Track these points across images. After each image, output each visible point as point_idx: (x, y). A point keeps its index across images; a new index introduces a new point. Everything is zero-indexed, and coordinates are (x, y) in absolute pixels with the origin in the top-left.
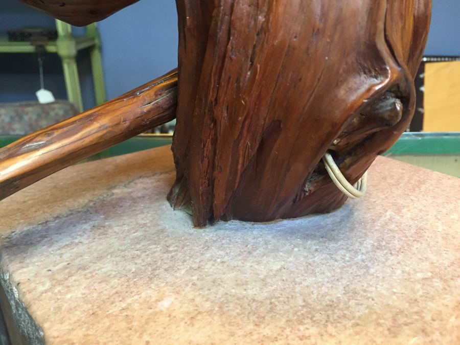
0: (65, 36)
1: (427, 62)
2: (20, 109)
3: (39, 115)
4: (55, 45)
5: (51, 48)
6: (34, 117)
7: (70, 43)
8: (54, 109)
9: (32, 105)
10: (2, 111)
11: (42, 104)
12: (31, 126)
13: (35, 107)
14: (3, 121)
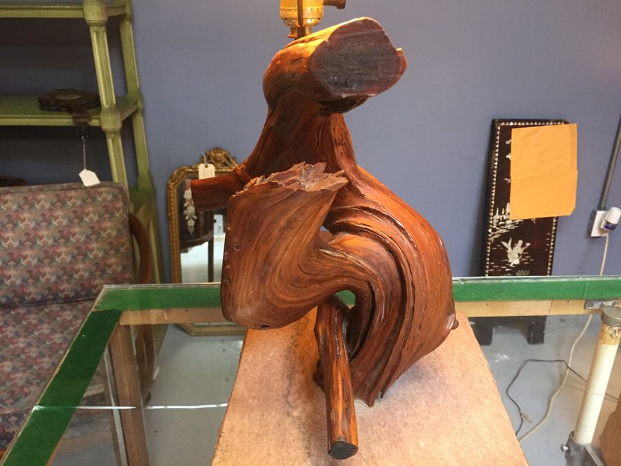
0: (110, 110)
1: (514, 127)
2: (62, 194)
3: (84, 201)
4: (99, 119)
5: (95, 123)
6: (79, 203)
7: (115, 116)
8: (101, 194)
9: (75, 189)
10: (42, 196)
11: (86, 188)
12: (75, 212)
13: (79, 190)
14: (43, 207)
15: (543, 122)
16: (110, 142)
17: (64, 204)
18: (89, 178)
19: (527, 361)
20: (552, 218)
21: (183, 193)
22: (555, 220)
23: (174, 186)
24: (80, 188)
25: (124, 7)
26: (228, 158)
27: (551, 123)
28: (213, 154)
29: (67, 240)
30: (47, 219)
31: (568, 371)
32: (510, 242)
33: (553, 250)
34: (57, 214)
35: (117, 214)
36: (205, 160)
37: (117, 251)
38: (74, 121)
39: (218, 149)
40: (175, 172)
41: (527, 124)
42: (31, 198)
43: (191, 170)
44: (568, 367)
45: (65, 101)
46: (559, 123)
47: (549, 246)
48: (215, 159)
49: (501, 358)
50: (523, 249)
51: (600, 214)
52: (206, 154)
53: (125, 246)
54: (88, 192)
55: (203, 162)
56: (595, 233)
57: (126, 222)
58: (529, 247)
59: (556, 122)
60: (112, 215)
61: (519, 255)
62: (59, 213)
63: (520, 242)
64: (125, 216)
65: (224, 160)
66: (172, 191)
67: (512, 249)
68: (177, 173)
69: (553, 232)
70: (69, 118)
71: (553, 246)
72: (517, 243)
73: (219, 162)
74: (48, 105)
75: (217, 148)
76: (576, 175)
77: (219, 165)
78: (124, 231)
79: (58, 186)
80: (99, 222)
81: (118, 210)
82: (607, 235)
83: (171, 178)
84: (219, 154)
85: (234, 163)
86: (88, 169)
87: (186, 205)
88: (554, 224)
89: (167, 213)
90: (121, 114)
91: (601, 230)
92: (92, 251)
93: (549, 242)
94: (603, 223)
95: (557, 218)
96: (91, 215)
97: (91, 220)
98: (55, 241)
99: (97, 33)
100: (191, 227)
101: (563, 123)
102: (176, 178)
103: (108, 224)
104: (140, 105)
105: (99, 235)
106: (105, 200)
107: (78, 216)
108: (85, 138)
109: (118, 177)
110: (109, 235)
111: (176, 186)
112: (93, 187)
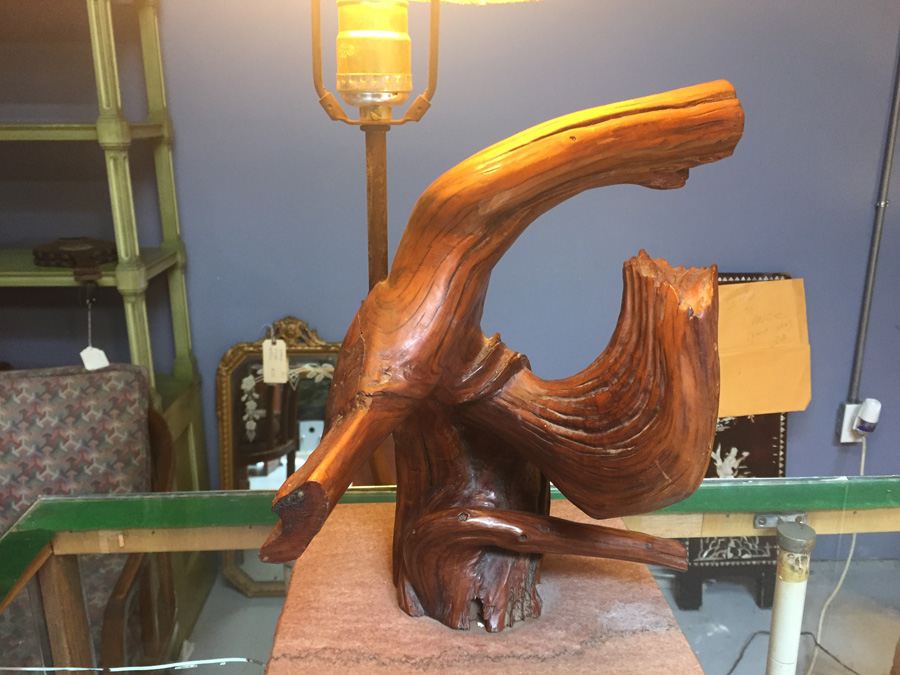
0: (129, 263)
2: (52, 382)
3: (83, 391)
4: (114, 276)
5: (107, 281)
6: (76, 393)
7: (137, 272)
8: (109, 380)
9: (72, 374)
10: (24, 385)
11: (89, 372)
12: (69, 407)
13: (79, 376)
14: (24, 401)
15: (754, 276)
16: (129, 308)
17: (54, 395)
18: (94, 358)
19: (755, 634)
20: (778, 415)
21: (240, 383)
22: (782, 418)
23: (227, 371)
24: (80, 373)
25: (160, 126)
26: (304, 332)
27: (766, 278)
28: (284, 326)
29: (56, 448)
30: (28, 417)
31: (817, 649)
32: (719, 451)
33: (784, 462)
34: (43, 410)
35: (130, 410)
36: (272, 333)
37: (127, 463)
38: (76, 280)
39: (291, 319)
40: (230, 352)
41: (731, 279)
42: (8, 387)
43: (251, 349)
44: (817, 644)
45: (69, 253)
46: (777, 278)
47: (778, 457)
48: (286, 332)
49: (716, 629)
50: (739, 461)
51: (850, 409)
52: (274, 325)
53: (139, 457)
54: (91, 379)
55: (269, 337)
56: (846, 437)
57: (143, 421)
58: (748, 458)
59: (773, 276)
60: (122, 411)
61: (733, 469)
62: (47, 409)
63: (734, 451)
64: (142, 413)
65: (299, 333)
66: (224, 379)
67: (723, 460)
68: (232, 353)
69: (782, 436)
70: (71, 276)
71: (784, 456)
72: (729, 452)
73: (292, 336)
74: (46, 259)
75: (290, 317)
76: (809, 350)
77: (292, 341)
78: (139, 434)
79: (49, 371)
80: (102, 421)
81: (132, 403)
82: (862, 440)
83: (224, 360)
84: (293, 326)
85: (314, 338)
86: (94, 346)
87: (244, 398)
88: (782, 424)
89: (217, 410)
90: (148, 270)
91: (854, 433)
92: (90, 463)
93: (777, 451)
94: (856, 423)
95: (786, 415)
96: (92, 412)
97: (92, 418)
98: (39, 449)
99: (115, 160)
100: (251, 431)
101: (783, 278)
102: (230, 361)
103: (116, 424)
104: (179, 258)
105: (101, 440)
106: (113, 389)
107: (74, 413)
108: (91, 301)
109: (139, 357)
110: (116, 440)
111: (230, 372)
112: (99, 371)
